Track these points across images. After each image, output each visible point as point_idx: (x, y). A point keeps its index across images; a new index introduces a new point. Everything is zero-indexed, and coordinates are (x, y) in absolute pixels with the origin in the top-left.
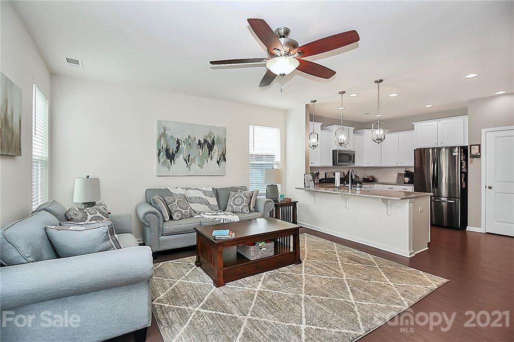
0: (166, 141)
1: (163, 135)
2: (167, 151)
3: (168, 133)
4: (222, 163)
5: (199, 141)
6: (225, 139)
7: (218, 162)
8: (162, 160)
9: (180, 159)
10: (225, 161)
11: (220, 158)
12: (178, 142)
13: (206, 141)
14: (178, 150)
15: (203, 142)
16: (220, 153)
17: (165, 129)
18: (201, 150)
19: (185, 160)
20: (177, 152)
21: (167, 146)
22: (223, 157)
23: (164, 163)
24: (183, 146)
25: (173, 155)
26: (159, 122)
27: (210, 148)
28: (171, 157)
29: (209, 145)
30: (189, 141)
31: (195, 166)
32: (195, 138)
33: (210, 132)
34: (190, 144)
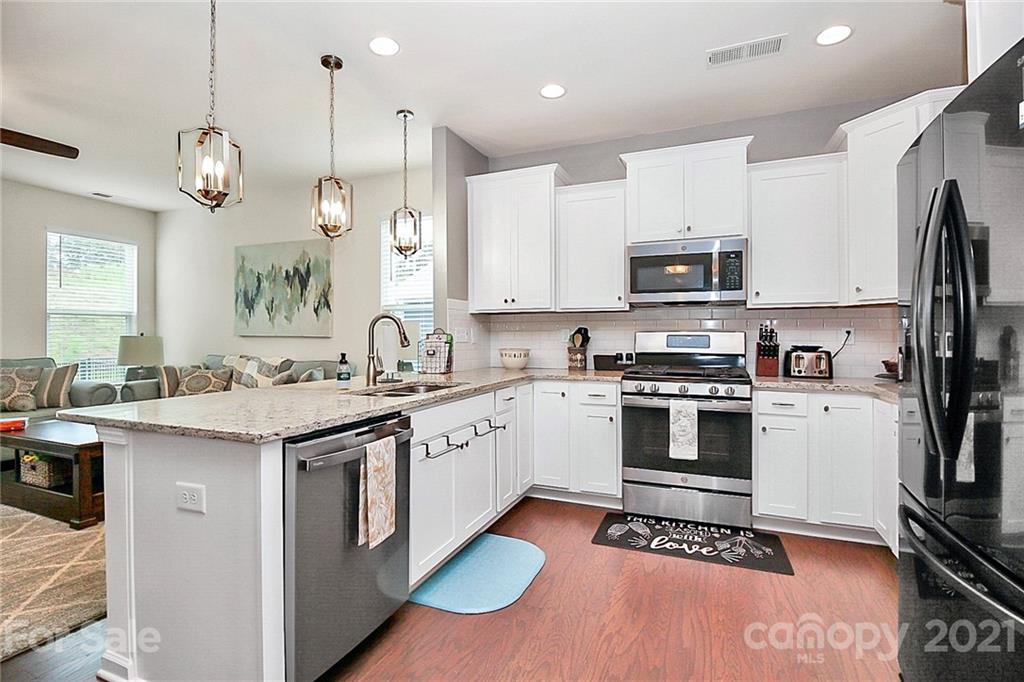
0: (244, 277)
1: (241, 270)
2: (246, 293)
3: (248, 266)
4: (323, 311)
5: (287, 272)
6: (328, 262)
7: (316, 310)
8: (240, 310)
9: (261, 307)
10: (329, 307)
11: (319, 302)
12: (259, 280)
13: (296, 270)
14: (258, 292)
15: (292, 273)
16: (320, 291)
17: (243, 259)
18: (289, 289)
19: (268, 309)
20: (256, 295)
21: (246, 286)
22: (325, 302)
23: (242, 315)
24: (265, 284)
25: (253, 300)
26: (237, 248)
27: (304, 284)
28: (250, 304)
29: (300, 278)
30: (273, 277)
31: (280, 318)
32: (281, 268)
33: (304, 252)
34: (274, 280)
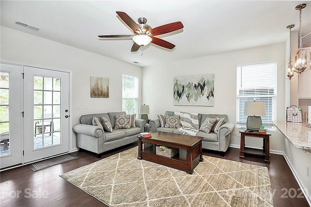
0: (177, 87)
1: (176, 84)
2: (178, 92)
3: (179, 83)
4: (211, 98)
5: (195, 85)
6: (213, 81)
7: (208, 97)
8: (175, 97)
9: (184, 96)
10: (213, 96)
11: (209, 95)
12: (183, 87)
13: (199, 84)
14: (183, 91)
15: (197, 85)
16: (210, 90)
17: (177, 81)
18: (196, 91)
19: (187, 97)
20: (182, 92)
21: (178, 89)
22: (211, 94)
23: (177, 99)
24: (186, 89)
25: (181, 94)
26: (174, 78)
27: (202, 88)
28: (180, 95)
30: (189, 86)
31: (192, 100)
32: (192, 83)
33: (202, 78)
34: (190, 87)
